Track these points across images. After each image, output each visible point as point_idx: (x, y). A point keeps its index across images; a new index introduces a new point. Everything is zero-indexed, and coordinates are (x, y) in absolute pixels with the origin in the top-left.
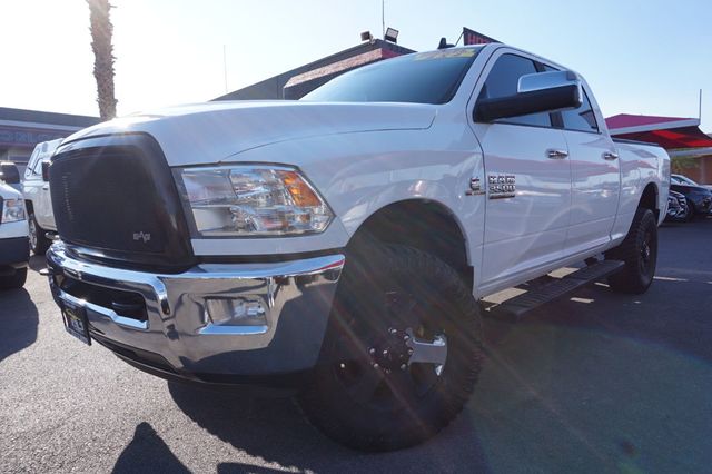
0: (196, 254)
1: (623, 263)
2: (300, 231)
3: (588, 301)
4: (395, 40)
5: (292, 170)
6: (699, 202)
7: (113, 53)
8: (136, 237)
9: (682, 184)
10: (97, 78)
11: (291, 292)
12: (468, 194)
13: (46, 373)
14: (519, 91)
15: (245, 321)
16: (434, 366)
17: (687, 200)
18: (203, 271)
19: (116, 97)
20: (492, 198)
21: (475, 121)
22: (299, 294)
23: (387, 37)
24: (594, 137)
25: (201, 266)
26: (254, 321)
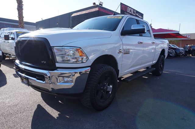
0: (57, 66)
1: (155, 69)
2: (80, 62)
3: (147, 77)
4: (102, 5)
5: (79, 48)
6: (178, 52)
7: (23, 3)
8: (42, 62)
9: (175, 47)
10: (18, 10)
11: (78, 75)
12: (119, 53)
13: (12, 92)
14: (132, 29)
15: (67, 82)
16: (109, 91)
17: (175, 51)
18: (58, 70)
19: (23, 16)
20: (124, 54)
21: (121, 35)
22: (79, 75)
23: (100, 4)
24: (150, 38)
25: (58, 69)
26: (69, 82)
